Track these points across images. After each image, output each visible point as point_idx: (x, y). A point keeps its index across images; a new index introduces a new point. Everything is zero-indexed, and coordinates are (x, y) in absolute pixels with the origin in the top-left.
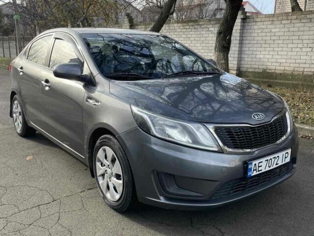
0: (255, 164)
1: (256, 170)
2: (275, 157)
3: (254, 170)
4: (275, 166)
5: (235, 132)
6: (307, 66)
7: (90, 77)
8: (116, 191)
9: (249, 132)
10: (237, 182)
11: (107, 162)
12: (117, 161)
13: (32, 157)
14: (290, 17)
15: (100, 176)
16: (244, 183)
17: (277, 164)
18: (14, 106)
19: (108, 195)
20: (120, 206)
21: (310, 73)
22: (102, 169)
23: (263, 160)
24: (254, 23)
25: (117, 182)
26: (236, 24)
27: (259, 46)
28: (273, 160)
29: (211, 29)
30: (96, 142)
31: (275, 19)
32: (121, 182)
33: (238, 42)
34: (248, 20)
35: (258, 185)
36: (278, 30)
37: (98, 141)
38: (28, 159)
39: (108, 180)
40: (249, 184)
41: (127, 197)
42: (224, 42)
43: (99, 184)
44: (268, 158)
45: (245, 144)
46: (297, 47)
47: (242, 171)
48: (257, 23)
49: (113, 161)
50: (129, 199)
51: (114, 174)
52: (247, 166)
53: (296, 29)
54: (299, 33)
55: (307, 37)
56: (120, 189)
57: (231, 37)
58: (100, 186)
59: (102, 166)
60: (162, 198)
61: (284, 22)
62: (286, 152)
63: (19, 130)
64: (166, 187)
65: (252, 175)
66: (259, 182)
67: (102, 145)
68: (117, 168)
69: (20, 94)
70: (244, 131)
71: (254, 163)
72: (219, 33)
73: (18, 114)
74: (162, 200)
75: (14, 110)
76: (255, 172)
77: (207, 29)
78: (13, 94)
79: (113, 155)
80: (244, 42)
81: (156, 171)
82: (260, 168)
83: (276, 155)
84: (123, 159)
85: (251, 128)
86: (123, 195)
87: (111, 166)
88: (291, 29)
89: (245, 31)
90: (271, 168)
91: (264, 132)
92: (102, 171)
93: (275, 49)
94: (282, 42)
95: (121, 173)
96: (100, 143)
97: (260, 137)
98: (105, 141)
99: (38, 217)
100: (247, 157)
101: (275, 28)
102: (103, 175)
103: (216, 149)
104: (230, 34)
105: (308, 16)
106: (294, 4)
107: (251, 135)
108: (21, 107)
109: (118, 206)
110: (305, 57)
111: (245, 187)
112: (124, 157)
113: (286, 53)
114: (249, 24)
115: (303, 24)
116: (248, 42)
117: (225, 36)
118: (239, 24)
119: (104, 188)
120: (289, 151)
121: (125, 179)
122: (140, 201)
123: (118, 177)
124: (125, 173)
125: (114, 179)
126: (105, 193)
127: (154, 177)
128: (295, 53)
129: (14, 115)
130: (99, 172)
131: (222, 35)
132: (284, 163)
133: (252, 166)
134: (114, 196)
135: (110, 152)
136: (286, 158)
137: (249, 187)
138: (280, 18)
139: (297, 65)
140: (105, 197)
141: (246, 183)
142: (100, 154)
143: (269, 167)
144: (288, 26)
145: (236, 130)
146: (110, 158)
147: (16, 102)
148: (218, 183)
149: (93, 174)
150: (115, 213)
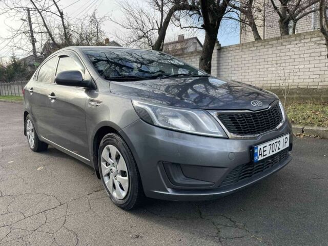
0: (260, 149)
1: (261, 154)
2: (277, 142)
3: (260, 155)
4: (277, 151)
5: (237, 118)
6: (274, 82)
7: (91, 82)
8: (122, 189)
9: (250, 117)
10: (244, 168)
11: (112, 161)
12: (121, 158)
13: (43, 168)
14: (255, 45)
15: (105, 176)
16: (250, 168)
17: (279, 149)
18: (28, 125)
19: (115, 194)
20: (127, 204)
21: (276, 88)
22: (107, 169)
23: (267, 144)
24: (228, 52)
25: (122, 179)
26: (213, 54)
27: (233, 69)
28: (275, 144)
29: (193, 60)
30: (100, 143)
31: (244, 47)
32: (127, 178)
33: (216, 68)
34: (222, 50)
35: (262, 171)
36: (247, 56)
37: (102, 142)
38: (39, 169)
39: (114, 178)
40: (255, 170)
41: (133, 193)
42: (206, 67)
43: (105, 184)
44: (271, 142)
45: (248, 130)
46: (264, 68)
47: (248, 156)
48: (230, 52)
49: (118, 158)
50: (136, 195)
51: (119, 172)
52: (253, 151)
53: (262, 54)
54: (265, 57)
55: (271, 59)
56: (126, 186)
57: (211, 62)
58: (106, 187)
59: (107, 166)
60: (169, 190)
61: (251, 49)
62: (286, 137)
63: (32, 146)
64: (173, 177)
65: (258, 160)
66: (263, 168)
67: (105, 144)
68: (122, 165)
69: (32, 113)
70: (245, 117)
71: (259, 147)
72: (201, 59)
73: (31, 131)
74: (170, 192)
75: (28, 128)
76: (260, 156)
77: (190, 60)
78: (26, 113)
79: (117, 152)
80: (221, 67)
81: (161, 162)
82: (265, 152)
83: (277, 140)
84: (127, 154)
85: (252, 114)
86: (130, 192)
87: (116, 163)
88: (258, 54)
89: (221, 59)
90: (275, 153)
91: (264, 118)
92: (107, 170)
93: (246, 71)
94: (251, 65)
95: (126, 169)
96: (104, 143)
97: (261, 123)
98: (108, 140)
99: (43, 222)
100: (252, 142)
101: (245, 54)
102: (108, 175)
103: (221, 136)
104: (210, 60)
105: (270, 43)
106: (257, 37)
107: (253, 120)
108: (33, 124)
109: (126, 203)
110: (271, 75)
111: (252, 173)
112: (128, 152)
113: (255, 73)
114: (224, 53)
115: (267, 49)
116: (224, 67)
117: (206, 62)
118: (216, 54)
119: (110, 187)
120: (288, 136)
121: (130, 175)
122: (147, 195)
123: (123, 174)
124: (130, 168)
125: (119, 177)
126: (111, 192)
127: (160, 169)
128: (263, 73)
129: (28, 133)
130: (105, 172)
131: (203, 61)
132: (285, 148)
133: (257, 151)
134: (120, 194)
135: (114, 150)
136: (286, 143)
137: (254, 174)
138: (248, 46)
139: (266, 82)
140: (111, 197)
141: (252, 169)
142: (105, 154)
143: (273, 152)
144: (255, 52)
145: (238, 116)
146: (114, 156)
147: (29, 121)
148: (226, 169)
149: (99, 175)
150: (122, 212)
